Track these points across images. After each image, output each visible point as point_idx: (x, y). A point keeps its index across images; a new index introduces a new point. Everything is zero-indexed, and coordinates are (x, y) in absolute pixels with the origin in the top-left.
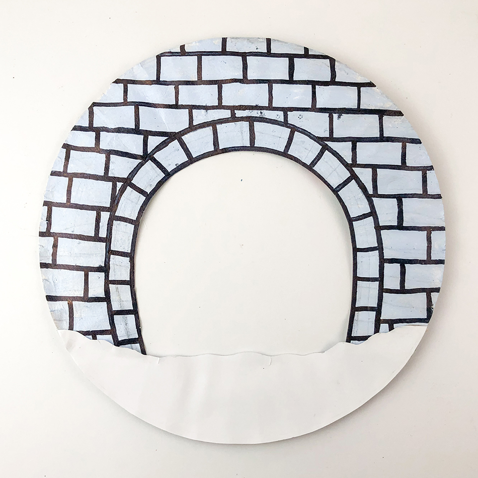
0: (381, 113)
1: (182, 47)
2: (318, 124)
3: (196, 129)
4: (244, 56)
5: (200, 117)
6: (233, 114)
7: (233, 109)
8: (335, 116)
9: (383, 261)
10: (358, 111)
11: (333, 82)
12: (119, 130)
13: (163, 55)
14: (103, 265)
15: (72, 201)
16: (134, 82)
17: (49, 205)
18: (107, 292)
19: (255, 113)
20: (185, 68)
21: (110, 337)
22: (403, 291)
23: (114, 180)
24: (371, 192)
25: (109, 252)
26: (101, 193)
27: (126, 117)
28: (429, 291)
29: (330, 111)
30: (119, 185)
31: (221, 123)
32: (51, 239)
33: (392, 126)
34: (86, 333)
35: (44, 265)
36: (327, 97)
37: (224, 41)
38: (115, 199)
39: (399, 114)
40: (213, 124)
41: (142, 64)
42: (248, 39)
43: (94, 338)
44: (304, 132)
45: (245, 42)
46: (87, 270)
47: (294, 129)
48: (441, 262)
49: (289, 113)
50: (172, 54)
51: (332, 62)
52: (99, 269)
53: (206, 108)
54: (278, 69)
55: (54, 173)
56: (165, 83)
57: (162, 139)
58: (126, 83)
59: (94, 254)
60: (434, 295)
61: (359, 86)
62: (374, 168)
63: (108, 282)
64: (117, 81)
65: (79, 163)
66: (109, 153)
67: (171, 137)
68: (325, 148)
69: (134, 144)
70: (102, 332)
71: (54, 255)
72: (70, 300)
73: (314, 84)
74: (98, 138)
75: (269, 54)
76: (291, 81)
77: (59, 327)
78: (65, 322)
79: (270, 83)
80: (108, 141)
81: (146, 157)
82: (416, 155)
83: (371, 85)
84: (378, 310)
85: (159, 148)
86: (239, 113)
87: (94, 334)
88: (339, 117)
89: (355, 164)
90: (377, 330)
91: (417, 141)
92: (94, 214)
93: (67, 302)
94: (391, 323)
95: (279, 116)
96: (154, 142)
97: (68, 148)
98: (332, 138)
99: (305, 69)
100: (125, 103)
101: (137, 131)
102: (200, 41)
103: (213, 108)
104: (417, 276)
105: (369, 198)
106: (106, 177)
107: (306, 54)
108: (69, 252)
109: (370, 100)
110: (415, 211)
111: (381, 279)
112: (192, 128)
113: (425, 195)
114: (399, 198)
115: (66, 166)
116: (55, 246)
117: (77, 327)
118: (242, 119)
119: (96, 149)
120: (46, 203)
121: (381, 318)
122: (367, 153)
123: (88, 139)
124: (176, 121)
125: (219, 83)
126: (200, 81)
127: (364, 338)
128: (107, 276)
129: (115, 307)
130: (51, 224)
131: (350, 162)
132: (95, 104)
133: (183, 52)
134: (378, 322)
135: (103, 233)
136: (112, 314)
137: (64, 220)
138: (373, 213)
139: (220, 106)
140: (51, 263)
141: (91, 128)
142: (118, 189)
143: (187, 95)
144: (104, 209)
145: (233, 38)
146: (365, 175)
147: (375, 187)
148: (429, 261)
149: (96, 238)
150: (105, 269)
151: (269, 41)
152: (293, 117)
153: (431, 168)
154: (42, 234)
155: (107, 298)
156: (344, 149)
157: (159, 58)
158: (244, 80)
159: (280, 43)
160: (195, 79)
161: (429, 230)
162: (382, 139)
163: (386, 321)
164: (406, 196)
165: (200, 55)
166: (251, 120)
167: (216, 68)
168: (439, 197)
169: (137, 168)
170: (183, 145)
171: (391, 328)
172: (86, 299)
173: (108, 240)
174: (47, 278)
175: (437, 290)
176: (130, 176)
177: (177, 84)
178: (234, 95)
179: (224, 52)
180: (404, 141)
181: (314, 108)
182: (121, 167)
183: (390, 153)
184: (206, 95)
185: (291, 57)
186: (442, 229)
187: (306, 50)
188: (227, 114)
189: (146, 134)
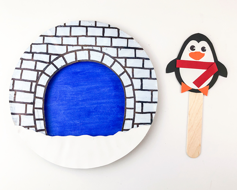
0: (135, 49)
1: (65, 24)
2: (113, 52)
3: (69, 53)
4: (87, 27)
5: (70, 49)
6: (82, 48)
7: (82, 46)
8: (119, 49)
9: (135, 102)
10: (127, 48)
11: (118, 37)
12: (40, 53)
13: (58, 26)
14: (33, 102)
15: (22, 78)
16: (47, 36)
17: (14, 80)
18: (34, 112)
19: (90, 48)
20: (66, 31)
21: (34, 128)
22: (142, 113)
23: (38, 71)
24: (131, 77)
25: (35, 97)
26: (33, 76)
27: (43, 48)
28: (151, 113)
29: (117, 47)
30: (40, 73)
31: (78, 51)
32: (14, 92)
33: (139, 54)
34: (25, 127)
35: (11, 102)
36: (116, 42)
37: (80, 22)
38: (38, 78)
39: (142, 49)
40: (75, 51)
41: (50, 30)
42: (88, 21)
43: (28, 129)
44: (108, 55)
45: (88, 22)
46: (26, 104)
47: (104, 54)
48: (156, 102)
49: (102, 48)
50: (61, 26)
51: (119, 30)
52: (31, 103)
53: (73, 46)
54: (99, 32)
55: (16, 68)
56: (58, 37)
57: (56, 56)
58: (44, 36)
59: (29, 98)
60: (154, 115)
61: (128, 39)
62: (133, 68)
63: (34, 108)
64: (41, 36)
65: (26, 65)
66: (37, 61)
67: (59, 56)
68: (115, 61)
69: (46, 58)
70: (32, 127)
71: (15, 98)
72: (20, 114)
73: (111, 38)
74: (33, 56)
75: (96, 27)
76: (103, 36)
77: (15, 125)
78: (18, 123)
79: (96, 37)
80: (36, 57)
81: (50, 63)
82: (148, 64)
83: (132, 39)
84: (133, 120)
85: (55, 60)
86: (84, 48)
87: (28, 127)
88: (120, 50)
89: (126, 66)
90: (133, 127)
91: (148, 59)
92: (30, 83)
93: (19, 115)
94: (138, 125)
95: (99, 49)
96: (53, 57)
97: (22, 59)
98: (118, 57)
99: (108, 32)
100: (43, 43)
101: (47, 53)
102: (71, 22)
103: (75, 45)
104: (148, 107)
105: (131, 79)
106: (35, 70)
107: (109, 27)
108: (21, 97)
109: (132, 44)
110: (147, 84)
111: (134, 109)
112: (67, 53)
113: (151, 78)
114: (141, 79)
115: (21, 66)
116: (15, 95)
117: (22, 124)
118: (86, 50)
119: (32, 60)
120: (12, 79)
121: (134, 123)
122: (130, 63)
123: (29, 56)
124: (61, 50)
125: (77, 37)
126: (70, 36)
127: (128, 130)
128: (34, 106)
129: (36, 118)
130: (14, 87)
131: (124, 66)
132: (33, 44)
133: (65, 26)
134: (133, 124)
135: (33, 90)
136: (35, 120)
137: (19, 85)
138: (132, 84)
139: (78, 45)
140: (13, 101)
141: (31, 52)
142: (39, 74)
143: (66, 41)
144: (34, 81)
145: (83, 21)
146: (129, 71)
147: (133, 75)
148: (152, 102)
149: (30, 92)
150: (33, 103)
151: (96, 22)
152: (104, 50)
153: (153, 69)
154: (10, 90)
155: (33, 114)
156: (122, 61)
157: (56, 28)
158: (87, 36)
159: (100, 23)
160: (69, 35)
161: (152, 91)
162: (136, 58)
163: (136, 124)
164: (144, 78)
165: (71, 27)
166: (89, 50)
167: (76, 31)
168: (156, 79)
169: (47, 67)
170: (64, 59)
171: (138, 126)
172: (26, 114)
173: (35, 93)
174: (11, 106)
175: (154, 113)
176: (44, 70)
177: (62, 37)
178: (83, 41)
179: (80, 26)
180: (144, 59)
181: (111, 46)
182: (41, 67)
183: (139, 63)
184: (73, 41)
185: (104, 28)
186: (157, 90)
187: (109, 25)
188: (80, 48)
189: (51, 55)
